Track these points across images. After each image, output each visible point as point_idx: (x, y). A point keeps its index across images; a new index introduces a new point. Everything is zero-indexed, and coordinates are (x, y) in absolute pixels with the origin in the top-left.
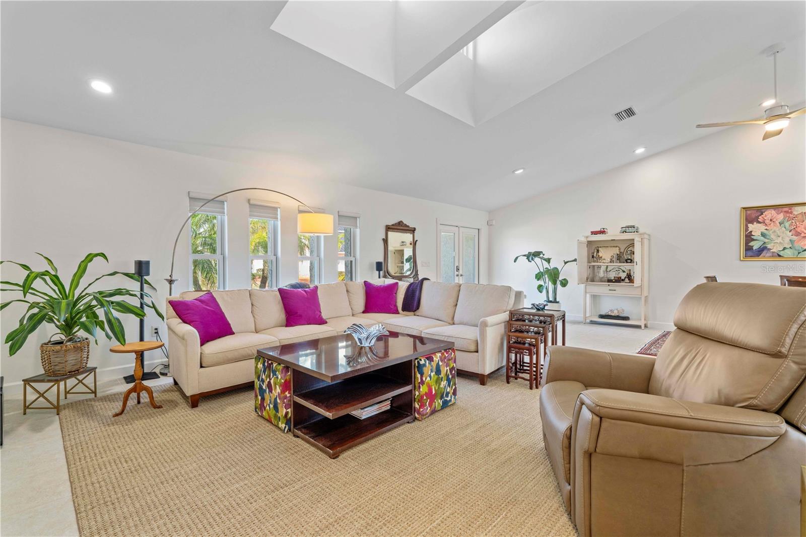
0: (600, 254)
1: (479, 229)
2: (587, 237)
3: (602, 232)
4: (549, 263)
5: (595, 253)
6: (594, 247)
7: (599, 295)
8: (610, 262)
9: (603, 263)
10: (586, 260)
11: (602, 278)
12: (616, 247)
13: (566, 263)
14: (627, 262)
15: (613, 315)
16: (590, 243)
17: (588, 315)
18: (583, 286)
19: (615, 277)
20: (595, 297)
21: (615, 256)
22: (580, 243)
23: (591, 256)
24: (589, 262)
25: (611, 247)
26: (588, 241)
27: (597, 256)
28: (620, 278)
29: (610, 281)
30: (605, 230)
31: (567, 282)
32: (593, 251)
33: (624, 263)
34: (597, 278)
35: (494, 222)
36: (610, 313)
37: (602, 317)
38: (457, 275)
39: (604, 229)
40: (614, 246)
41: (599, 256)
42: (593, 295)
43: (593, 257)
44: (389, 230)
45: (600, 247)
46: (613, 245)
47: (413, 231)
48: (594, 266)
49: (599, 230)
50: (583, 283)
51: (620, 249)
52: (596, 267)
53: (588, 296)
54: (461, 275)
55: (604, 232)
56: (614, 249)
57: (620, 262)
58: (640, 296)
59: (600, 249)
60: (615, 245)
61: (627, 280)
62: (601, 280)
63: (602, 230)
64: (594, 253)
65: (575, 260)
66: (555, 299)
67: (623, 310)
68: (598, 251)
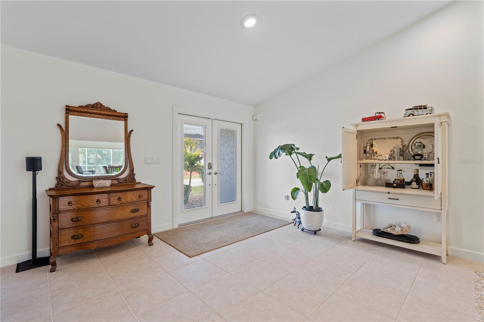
0: (375, 149)
1: (241, 124)
2: (357, 125)
3: (378, 117)
4: (310, 159)
5: (368, 148)
6: (366, 139)
7: (374, 205)
8: (390, 159)
9: (379, 160)
10: (355, 156)
11: (378, 180)
12: (397, 138)
13: (329, 160)
14: (415, 160)
15: (395, 233)
16: (361, 134)
17: (358, 228)
18: (351, 191)
19: (395, 180)
20: (367, 207)
21: (396, 150)
22: (346, 132)
23: (363, 151)
24: (360, 158)
25: (390, 138)
26: (358, 131)
27: (371, 151)
28: (404, 180)
29: (388, 185)
30: (382, 115)
31: (330, 185)
32: (365, 145)
33: (409, 160)
34: (371, 181)
35: (258, 118)
36: (389, 230)
37: (378, 233)
38: (210, 174)
39: (379, 113)
40: (394, 138)
41: (373, 151)
42: (366, 204)
43: (365, 152)
44: (70, 113)
45: (375, 139)
46: (393, 136)
47: (124, 117)
48: (366, 164)
49: (374, 115)
50: (350, 188)
51: (402, 141)
52: (369, 165)
53: (359, 205)
54: (216, 174)
55: (381, 117)
56: (395, 140)
57: (404, 159)
58: (440, 211)
59: (374, 142)
60: (396, 136)
61: (414, 184)
62: (377, 184)
63: (377, 115)
64: (366, 147)
65: (340, 156)
66: (317, 205)
67: (409, 227)
68: (372, 146)
